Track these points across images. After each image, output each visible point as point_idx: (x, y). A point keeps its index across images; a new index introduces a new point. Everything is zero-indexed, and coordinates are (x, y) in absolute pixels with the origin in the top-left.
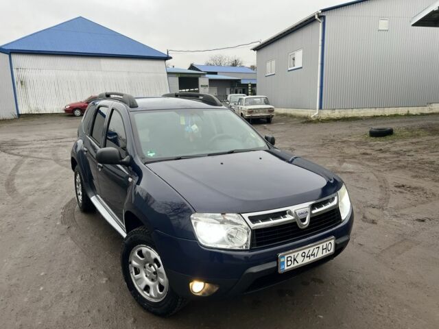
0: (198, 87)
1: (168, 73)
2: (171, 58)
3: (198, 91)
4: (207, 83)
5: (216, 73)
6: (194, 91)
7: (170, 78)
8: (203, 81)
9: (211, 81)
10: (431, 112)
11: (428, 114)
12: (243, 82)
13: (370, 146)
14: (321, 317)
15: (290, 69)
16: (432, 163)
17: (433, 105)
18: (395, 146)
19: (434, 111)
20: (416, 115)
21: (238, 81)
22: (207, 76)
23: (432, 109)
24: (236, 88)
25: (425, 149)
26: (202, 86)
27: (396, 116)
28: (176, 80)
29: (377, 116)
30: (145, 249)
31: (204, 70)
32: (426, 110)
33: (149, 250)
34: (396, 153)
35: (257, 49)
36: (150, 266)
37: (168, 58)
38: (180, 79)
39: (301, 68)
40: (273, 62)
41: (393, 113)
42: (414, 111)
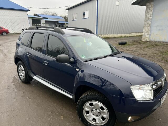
0: (40, 24)
1: (29, 17)
2: (29, 11)
3: (41, 25)
4: (44, 22)
5: (47, 18)
6: (39, 25)
7: (29, 19)
8: (43, 21)
9: (46, 21)
10: (132, 36)
11: (131, 37)
12: (59, 22)
13: (121, 48)
14: (160, 119)
15: (83, 18)
16: (146, 54)
17: (133, 33)
18: (130, 48)
19: (133, 35)
20: (127, 37)
21: (57, 22)
22: (44, 19)
23: (132, 35)
24: (56, 25)
25: (140, 49)
26: (42, 23)
27: (121, 37)
28: (31, 20)
29: (116, 37)
30: (94, 102)
31: (42, 16)
32: (130, 35)
33: (98, 103)
34: (132, 51)
35: (68, 9)
36: (96, 110)
37: (28, 11)
38: (32, 20)
39: (88, 18)
40: (76, 15)
41: (120, 36)
42: (127, 35)
